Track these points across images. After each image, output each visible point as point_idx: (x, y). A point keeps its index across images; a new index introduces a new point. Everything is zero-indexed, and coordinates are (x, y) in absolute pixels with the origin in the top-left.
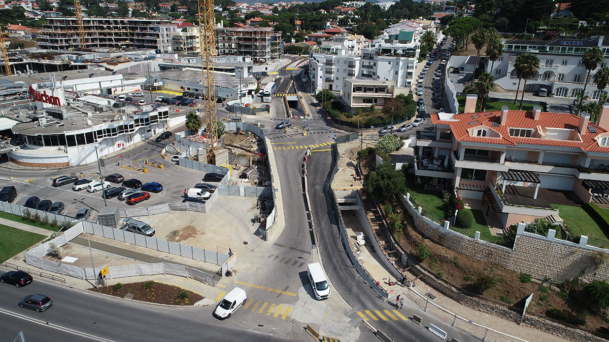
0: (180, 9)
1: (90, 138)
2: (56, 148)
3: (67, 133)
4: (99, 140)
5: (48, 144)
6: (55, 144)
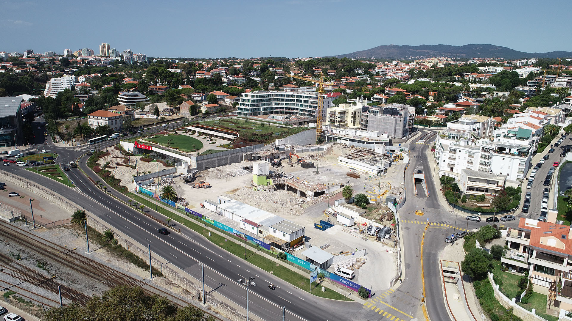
0: (329, 72)
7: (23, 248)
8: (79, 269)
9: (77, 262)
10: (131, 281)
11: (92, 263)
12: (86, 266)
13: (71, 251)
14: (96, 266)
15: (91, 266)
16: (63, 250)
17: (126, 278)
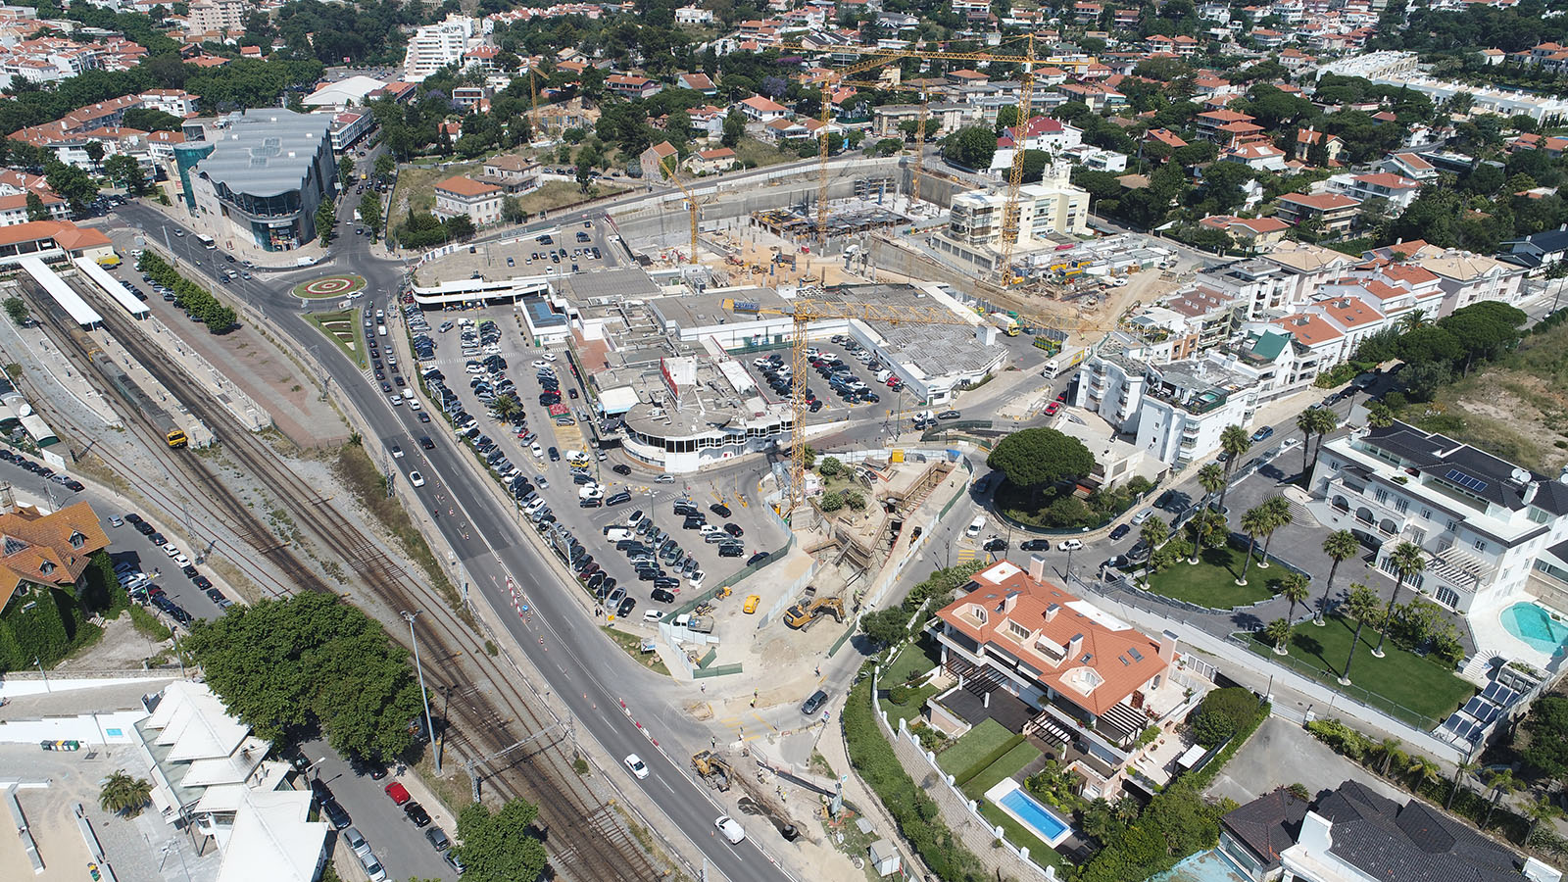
0: (1120, 17)
1: (690, 446)
2: (657, 449)
3: (667, 439)
4: (701, 449)
5: (651, 443)
6: (657, 445)
7: (260, 486)
8: (325, 535)
9: (325, 522)
10: (388, 566)
11: (345, 528)
12: (336, 532)
13: (324, 502)
14: (350, 533)
15: (343, 533)
16: (313, 497)
17: (382, 561)
